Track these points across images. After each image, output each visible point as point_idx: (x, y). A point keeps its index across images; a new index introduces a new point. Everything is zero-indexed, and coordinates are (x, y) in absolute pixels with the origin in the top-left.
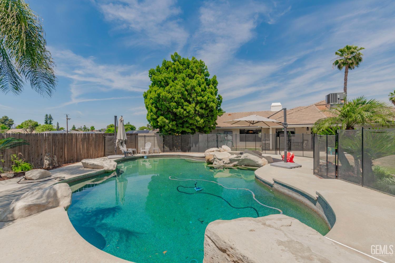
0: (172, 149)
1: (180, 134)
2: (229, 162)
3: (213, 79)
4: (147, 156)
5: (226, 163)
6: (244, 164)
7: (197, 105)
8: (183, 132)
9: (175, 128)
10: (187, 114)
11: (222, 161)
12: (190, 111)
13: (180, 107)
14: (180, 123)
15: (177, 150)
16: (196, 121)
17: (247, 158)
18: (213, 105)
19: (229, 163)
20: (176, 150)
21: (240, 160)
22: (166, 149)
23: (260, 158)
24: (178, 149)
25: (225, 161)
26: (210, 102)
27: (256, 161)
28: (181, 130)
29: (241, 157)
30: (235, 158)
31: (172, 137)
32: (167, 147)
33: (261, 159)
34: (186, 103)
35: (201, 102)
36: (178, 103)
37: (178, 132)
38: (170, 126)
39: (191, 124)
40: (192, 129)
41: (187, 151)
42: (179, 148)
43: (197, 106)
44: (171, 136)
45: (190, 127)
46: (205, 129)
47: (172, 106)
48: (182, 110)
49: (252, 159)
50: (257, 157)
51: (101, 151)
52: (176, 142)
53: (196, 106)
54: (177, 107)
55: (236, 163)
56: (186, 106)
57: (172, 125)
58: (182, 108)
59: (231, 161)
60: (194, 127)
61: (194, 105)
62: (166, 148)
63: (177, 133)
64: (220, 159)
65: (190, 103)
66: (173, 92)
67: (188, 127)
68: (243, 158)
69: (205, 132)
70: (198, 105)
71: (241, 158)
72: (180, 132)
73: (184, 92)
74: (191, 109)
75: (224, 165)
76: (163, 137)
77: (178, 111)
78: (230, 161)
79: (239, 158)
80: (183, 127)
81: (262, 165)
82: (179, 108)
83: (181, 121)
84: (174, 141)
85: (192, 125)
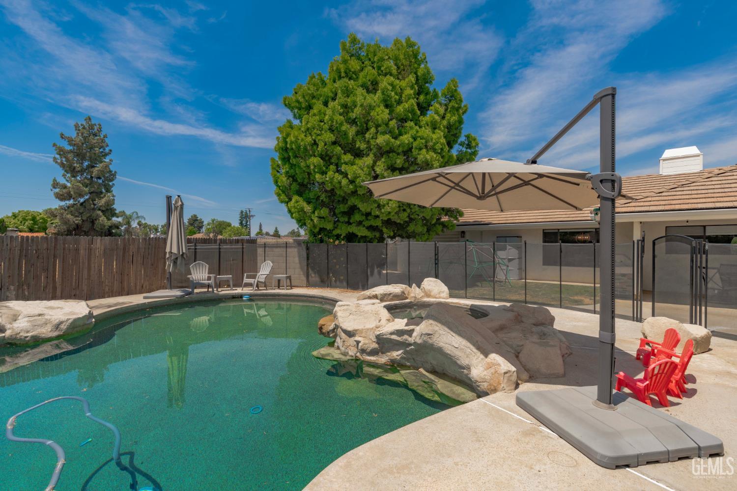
0: (326, 279)
1: (343, 242)
2: (376, 346)
3: (448, 89)
4: (251, 295)
5: (363, 351)
6: (429, 366)
7: (380, 160)
8: (351, 238)
9: (329, 226)
10: (351, 187)
11: (351, 341)
12: (356, 177)
13: (332, 167)
14: (344, 213)
15: (338, 283)
16: (376, 205)
17: (430, 342)
18: (428, 157)
19: (373, 352)
20: (335, 281)
21: (410, 345)
22: (314, 279)
23: (479, 353)
24: (341, 281)
25: (362, 342)
26: (420, 149)
27: (464, 361)
28: (343, 230)
29: (415, 334)
30: (392, 334)
31: (326, 250)
32: (315, 273)
33: (482, 356)
34: (348, 157)
35: (391, 151)
36: (326, 158)
37: (338, 237)
38: (316, 220)
39: (368, 214)
40: (371, 228)
41: (360, 287)
42: (342, 278)
43: (379, 163)
44: (323, 246)
45: (367, 223)
46: (411, 228)
47: (312, 167)
48: (338, 176)
49: (448, 349)
50: (469, 344)
51: (159, 278)
52: (335, 261)
53: (375, 162)
54: (324, 168)
55: (396, 354)
56: (346, 163)
57: (320, 217)
58: (338, 171)
59: (384, 343)
60: (378, 223)
61: (369, 160)
62: (313, 275)
63: (335, 237)
64: (349, 332)
65: (358, 154)
66: (314, 128)
67: (360, 223)
68: (419, 341)
69: (410, 236)
70: (383, 160)
71: (411, 340)
72: (344, 235)
73: (341, 124)
74: (360, 171)
75: (358, 354)
76: (308, 249)
77: (327, 179)
78: (378, 343)
79: (406, 337)
80: (349, 223)
81: (484, 386)
82: (329, 171)
83: (342, 208)
84: (330, 259)
85: (369, 218)
